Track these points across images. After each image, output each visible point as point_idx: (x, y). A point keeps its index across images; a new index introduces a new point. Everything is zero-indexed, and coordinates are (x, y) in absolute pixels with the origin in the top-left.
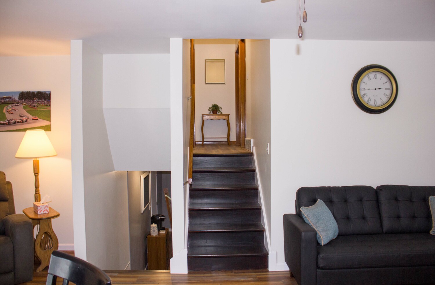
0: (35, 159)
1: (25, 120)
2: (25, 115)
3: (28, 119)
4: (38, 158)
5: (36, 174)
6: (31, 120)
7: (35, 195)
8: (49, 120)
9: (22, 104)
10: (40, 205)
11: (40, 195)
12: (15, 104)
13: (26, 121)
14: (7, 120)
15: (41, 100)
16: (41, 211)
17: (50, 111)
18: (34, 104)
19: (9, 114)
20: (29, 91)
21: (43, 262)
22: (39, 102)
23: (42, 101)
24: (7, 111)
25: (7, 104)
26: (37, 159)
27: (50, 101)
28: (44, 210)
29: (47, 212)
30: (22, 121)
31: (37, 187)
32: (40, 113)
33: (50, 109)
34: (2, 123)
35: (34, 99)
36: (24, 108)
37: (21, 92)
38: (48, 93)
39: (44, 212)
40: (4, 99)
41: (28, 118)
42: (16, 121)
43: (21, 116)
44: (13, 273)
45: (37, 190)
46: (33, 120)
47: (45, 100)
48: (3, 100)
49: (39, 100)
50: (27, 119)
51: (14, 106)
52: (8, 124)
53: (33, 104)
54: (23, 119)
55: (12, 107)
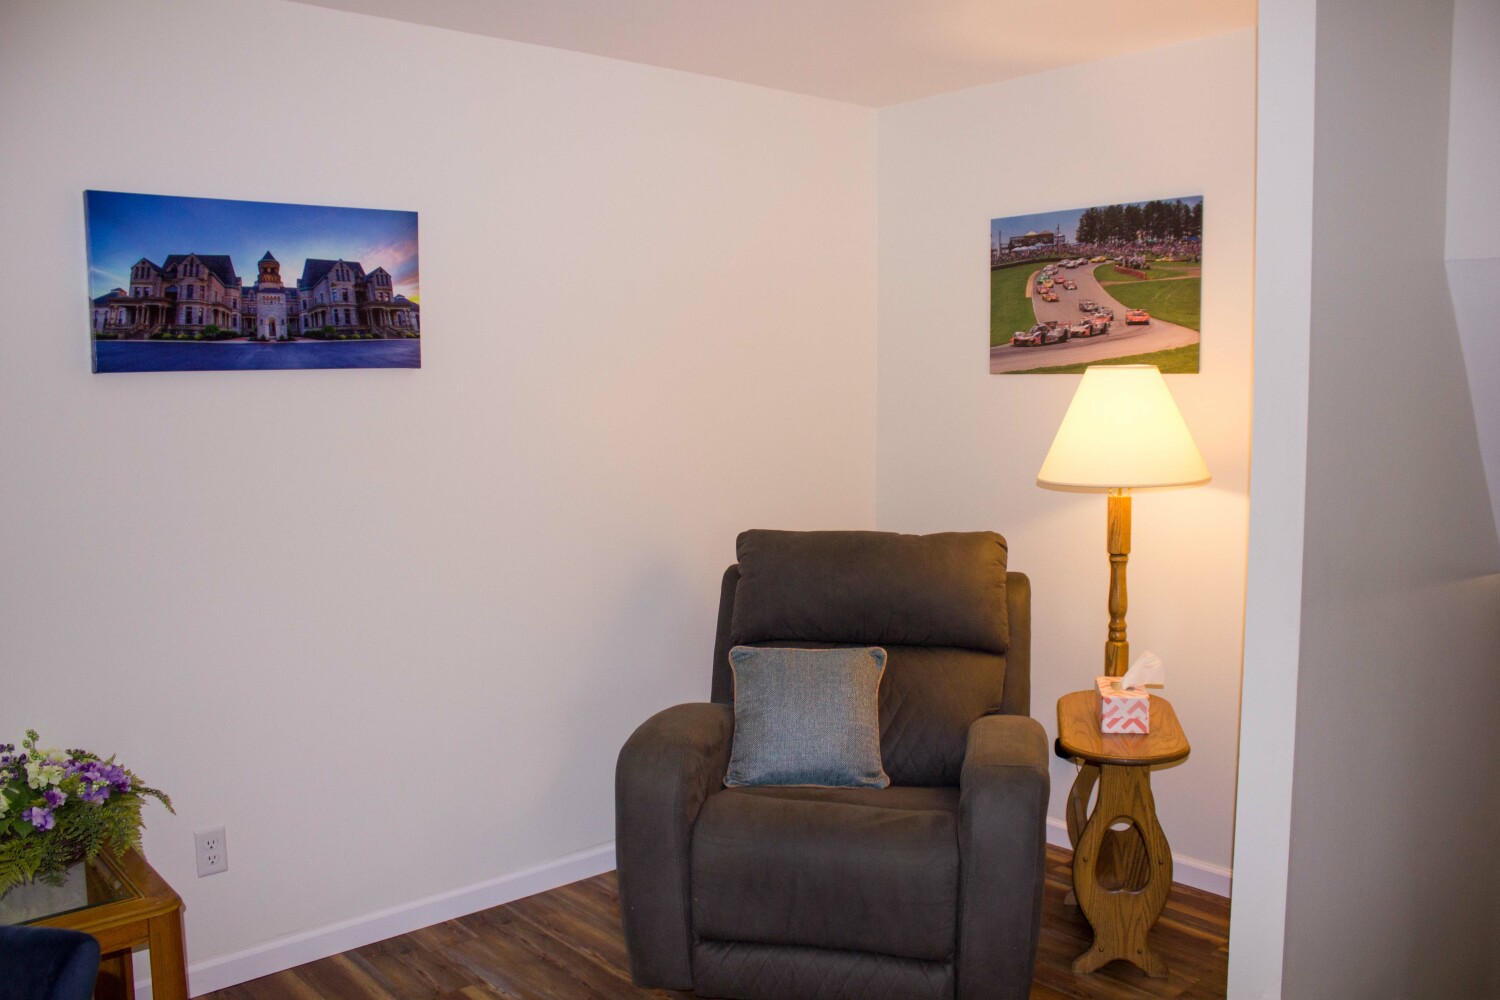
0: (1116, 495)
1: (1098, 324)
2: (1100, 306)
3: (1112, 323)
4: (1129, 488)
5: (1118, 558)
6: (1121, 325)
7: (1107, 644)
8: (1195, 325)
9: (1090, 261)
10: (1111, 697)
11: (1126, 647)
12: (1064, 262)
13: (1104, 331)
14: (1036, 327)
15: (1163, 237)
16: (1115, 721)
17: (1196, 285)
18: (1135, 257)
19: (1043, 303)
20: (1115, 202)
21: (1099, 937)
22: (1155, 249)
23: (1166, 241)
24: (1039, 293)
25: (1039, 261)
26: (1125, 495)
27: (1199, 242)
28: (1127, 717)
29: (1138, 730)
30: (1088, 332)
31: (1117, 612)
32: (1157, 295)
33: (1200, 274)
34: (1021, 338)
35: (1136, 237)
36: (1099, 276)
37: (1087, 211)
38: (1192, 206)
39: (1125, 726)
40: (1027, 245)
41: (1112, 319)
42: (1066, 332)
43: (1086, 311)
44: (949, 968)
45: (1114, 627)
46: (1131, 323)
47: (1178, 236)
48: (1024, 248)
49: (1155, 239)
50: (1105, 321)
51: (1064, 269)
52: (1038, 341)
53: (1133, 256)
54: (1093, 322)
55: (1054, 274)
